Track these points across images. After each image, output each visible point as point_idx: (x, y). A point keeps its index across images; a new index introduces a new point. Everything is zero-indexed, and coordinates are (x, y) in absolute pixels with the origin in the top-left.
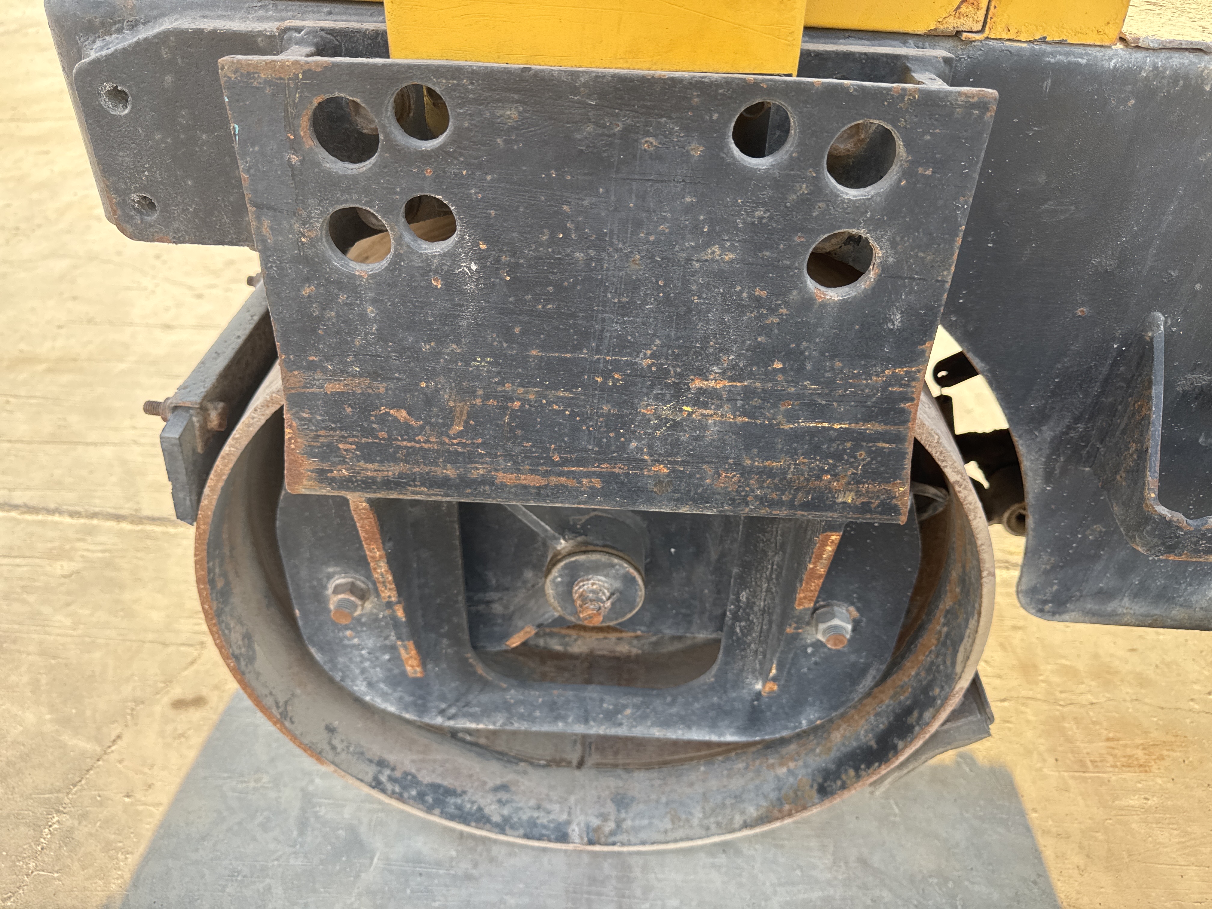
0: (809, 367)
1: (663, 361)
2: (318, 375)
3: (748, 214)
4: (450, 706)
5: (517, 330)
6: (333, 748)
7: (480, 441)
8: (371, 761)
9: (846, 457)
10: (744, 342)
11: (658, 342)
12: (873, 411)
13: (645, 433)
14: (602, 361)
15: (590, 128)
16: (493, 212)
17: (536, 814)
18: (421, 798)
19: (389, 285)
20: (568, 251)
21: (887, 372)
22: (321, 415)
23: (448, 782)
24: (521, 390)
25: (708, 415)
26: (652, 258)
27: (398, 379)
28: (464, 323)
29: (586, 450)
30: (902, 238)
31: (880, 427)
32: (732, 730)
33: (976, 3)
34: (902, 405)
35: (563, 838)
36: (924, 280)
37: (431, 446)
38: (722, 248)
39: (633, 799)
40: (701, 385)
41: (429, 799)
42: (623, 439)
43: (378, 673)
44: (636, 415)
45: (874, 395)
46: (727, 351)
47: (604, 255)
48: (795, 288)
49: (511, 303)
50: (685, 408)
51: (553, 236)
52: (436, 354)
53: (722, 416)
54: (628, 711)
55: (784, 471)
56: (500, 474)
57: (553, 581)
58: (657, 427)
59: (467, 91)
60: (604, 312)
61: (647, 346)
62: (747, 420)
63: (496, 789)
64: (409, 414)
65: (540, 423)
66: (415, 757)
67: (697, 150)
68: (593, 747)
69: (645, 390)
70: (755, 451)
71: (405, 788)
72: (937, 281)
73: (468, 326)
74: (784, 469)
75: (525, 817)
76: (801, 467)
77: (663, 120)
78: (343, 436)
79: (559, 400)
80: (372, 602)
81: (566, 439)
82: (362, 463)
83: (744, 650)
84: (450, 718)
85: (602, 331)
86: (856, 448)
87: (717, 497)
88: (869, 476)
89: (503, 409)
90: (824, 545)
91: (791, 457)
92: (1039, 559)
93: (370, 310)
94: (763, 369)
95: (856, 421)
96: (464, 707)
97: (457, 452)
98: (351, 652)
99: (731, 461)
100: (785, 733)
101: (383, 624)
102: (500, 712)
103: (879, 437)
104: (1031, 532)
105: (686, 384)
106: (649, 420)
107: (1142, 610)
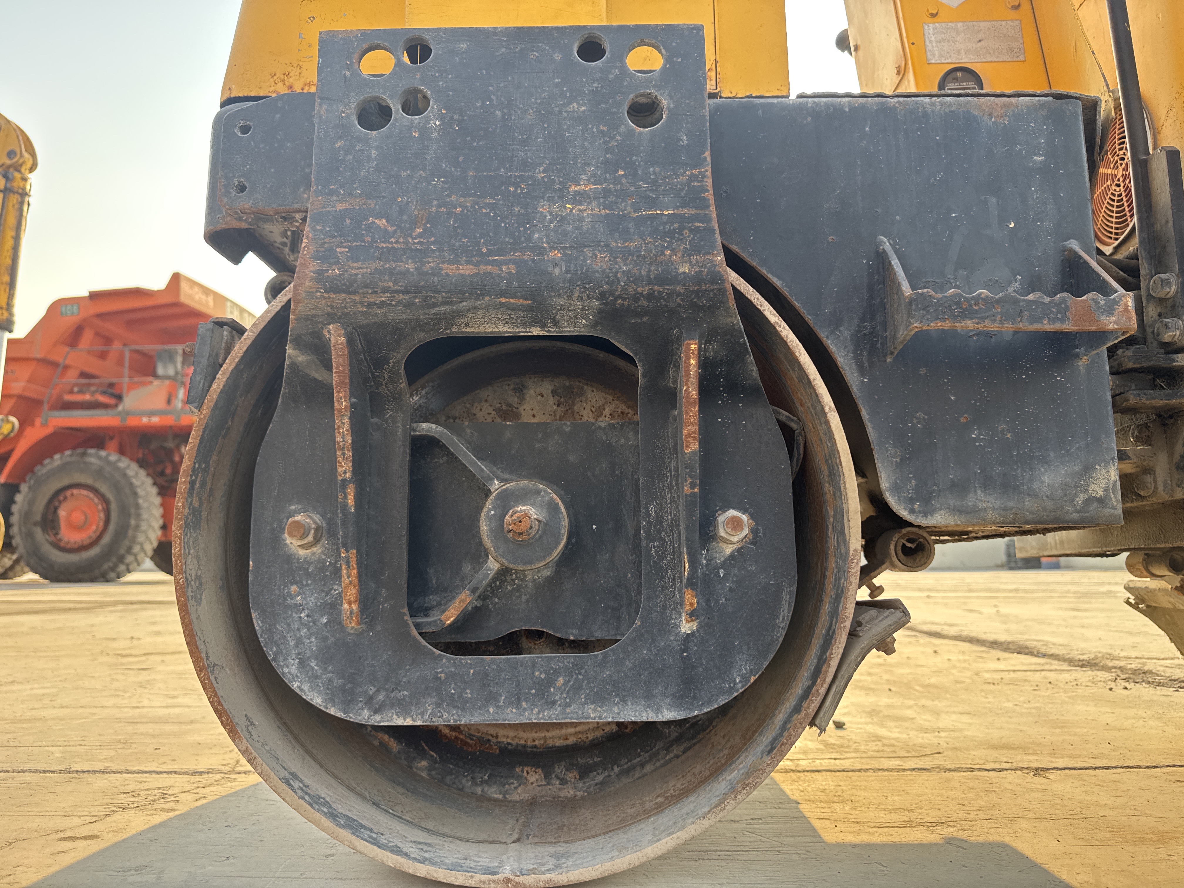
0: (640, 172)
1: (551, 174)
2: (334, 198)
3: (589, 86)
4: (378, 691)
5: (461, 159)
7: (433, 239)
8: (284, 768)
9: (677, 235)
10: (598, 158)
11: (547, 162)
12: (686, 200)
13: (543, 226)
14: (513, 176)
15: (503, 50)
16: (451, 93)
17: (461, 861)
18: (333, 816)
19: (388, 137)
20: (492, 110)
21: (687, 172)
22: (330, 227)
23: (364, 822)
24: (463, 199)
25: (582, 210)
26: (540, 112)
27: (384, 197)
28: (429, 157)
29: (505, 242)
30: (675, 93)
31: (693, 212)
32: (668, 700)
34: (702, 195)
35: (492, 873)
36: (694, 116)
37: (399, 245)
38: (578, 104)
39: (576, 853)
40: (576, 189)
41: (342, 821)
42: (529, 232)
43: (312, 644)
44: (537, 213)
45: (684, 189)
46: (589, 165)
47: (512, 111)
48: (623, 124)
49: (458, 143)
50: (567, 206)
51: (483, 104)
52: (410, 177)
54: (561, 681)
55: (638, 250)
56: (445, 266)
57: (487, 515)
58: (551, 222)
59: (442, 37)
60: (513, 144)
61: (540, 165)
62: (608, 212)
63: (418, 843)
64: (387, 222)
65: (474, 223)
66: (331, 794)
67: (558, 57)
68: (531, 836)
69: (541, 195)
70: (617, 235)
71: (316, 802)
72: (702, 116)
73: (431, 159)
74: (638, 248)
75: (447, 861)
76: (649, 245)
77: (540, 44)
78: (341, 242)
79: (487, 205)
80: (323, 546)
81: (491, 235)
82: (350, 262)
83: (662, 578)
84: (376, 711)
85: (512, 157)
86: (681, 229)
87: (597, 275)
88: (696, 249)
89: (450, 214)
90: (688, 358)
91: (642, 238)
92: (887, 451)
93: (374, 153)
94: (612, 176)
95: (677, 208)
96: (393, 691)
97: (416, 250)
98: (291, 615)
99: (602, 244)
100: (722, 700)
101: (328, 574)
102: (429, 695)
103: (694, 218)
104: (869, 424)
105: (567, 189)
106: (546, 216)
107: (998, 503)
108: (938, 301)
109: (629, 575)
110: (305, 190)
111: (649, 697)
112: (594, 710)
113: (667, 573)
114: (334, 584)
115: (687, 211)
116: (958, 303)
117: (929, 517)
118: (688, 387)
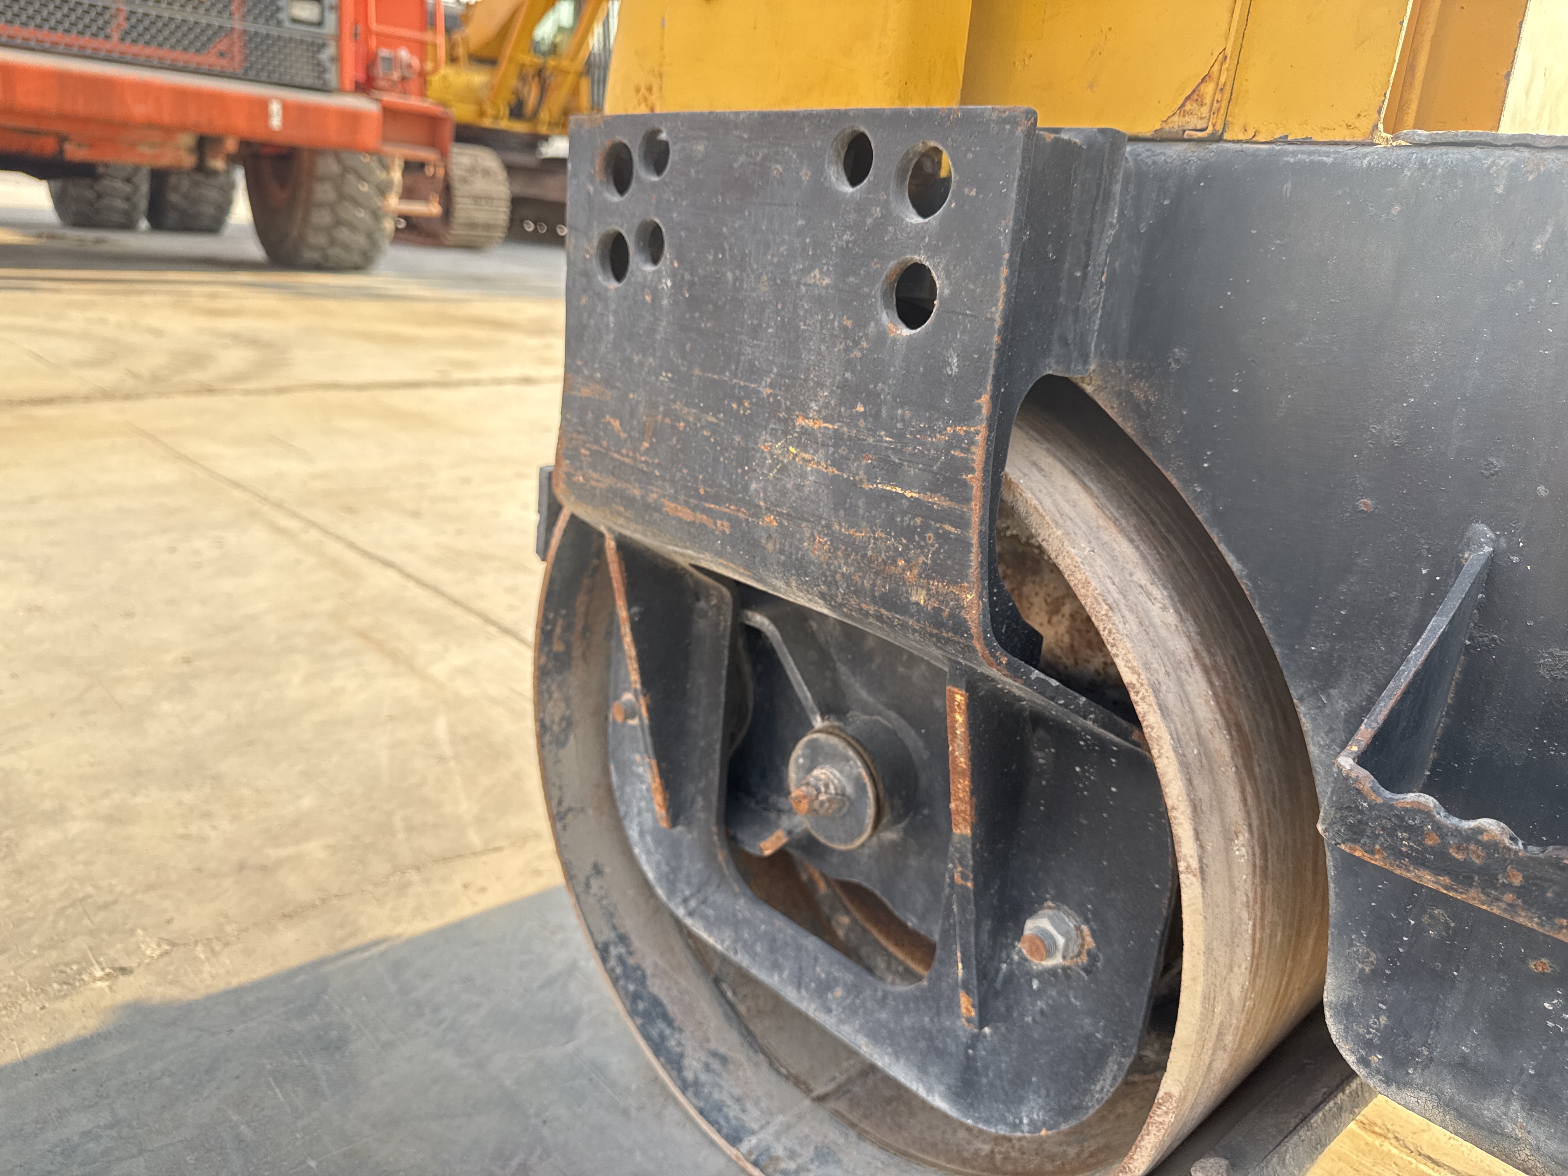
0: (884, 413)
1: (777, 391)
2: (580, 379)
3: (839, 238)
5: (688, 346)
6: (588, 885)
7: (657, 461)
8: (614, 928)
9: (917, 538)
10: (835, 376)
11: (775, 370)
12: (939, 480)
13: (763, 473)
14: (737, 386)
15: (743, 158)
16: (684, 234)
17: (729, 1102)
18: (635, 997)
19: (624, 298)
20: (724, 271)
21: (948, 429)
22: (576, 418)
23: (673, 1010)
24: (686, 410)
25: (807, 461)
26: (775, 280)
27: (619, 389)
28: (659, 337)
29: (721, 486)
30: (955, 267)
31: (946, 503)
32: (943, 1088)
33: (1200, 100)
34: (964, 477)
35: (734, 1139)
36: (976, 317)
37: (629, 460)
38: (821, 272)
39: (839, 1162)
40: (803, 423)
41: (641, 1006)
42: (747, 478)
44: (757, 451)
45: (939, 458)
46: (822, 386)
47: (744, 275)
48: (874, 318)
49: (687, 319)
50: (791, 448)
51: (715, 256)
54: (839, 992)
55: (865, 547)
56: (666, 502)
57: (797, 760)
58: (771, 469)
60: (741, 333)
61: (768, 373)
62: (836, 472)
63: (714, 1054)
64: (621, 425)
65: (695, 449)
66: (661, 963)
67: (805, 175)
68: (848, 1095)
69: (764, 423)
70: (842, 513)
71: (627, 976)
72: (987, 319)
73: (661, 340)
74: (865, 542)
75: (716, 1096)
76: (879, 543)
77: (786, 149)
78: (585, 441)
79: (708, 425)
81: (709, 470)
82: (590, 470)
84: (689, 915)
85: (739, 354)
86: (925, 528)
87: (814, 569)
88: (939, 570)
89: (673, 429)
90: (953, 712)
91: (871, 527)
93: (612, 321)
94: (848, 411)
95: (924, 490)
97: (643, 471)
98: (636, 783)
99: (823, 522)
100: (1003, 1131)
102: (729, 927)
103: (945, 516)
105: (793, 420)
106: (766, 459)
112: (866, 1045)
115: (937, 501)
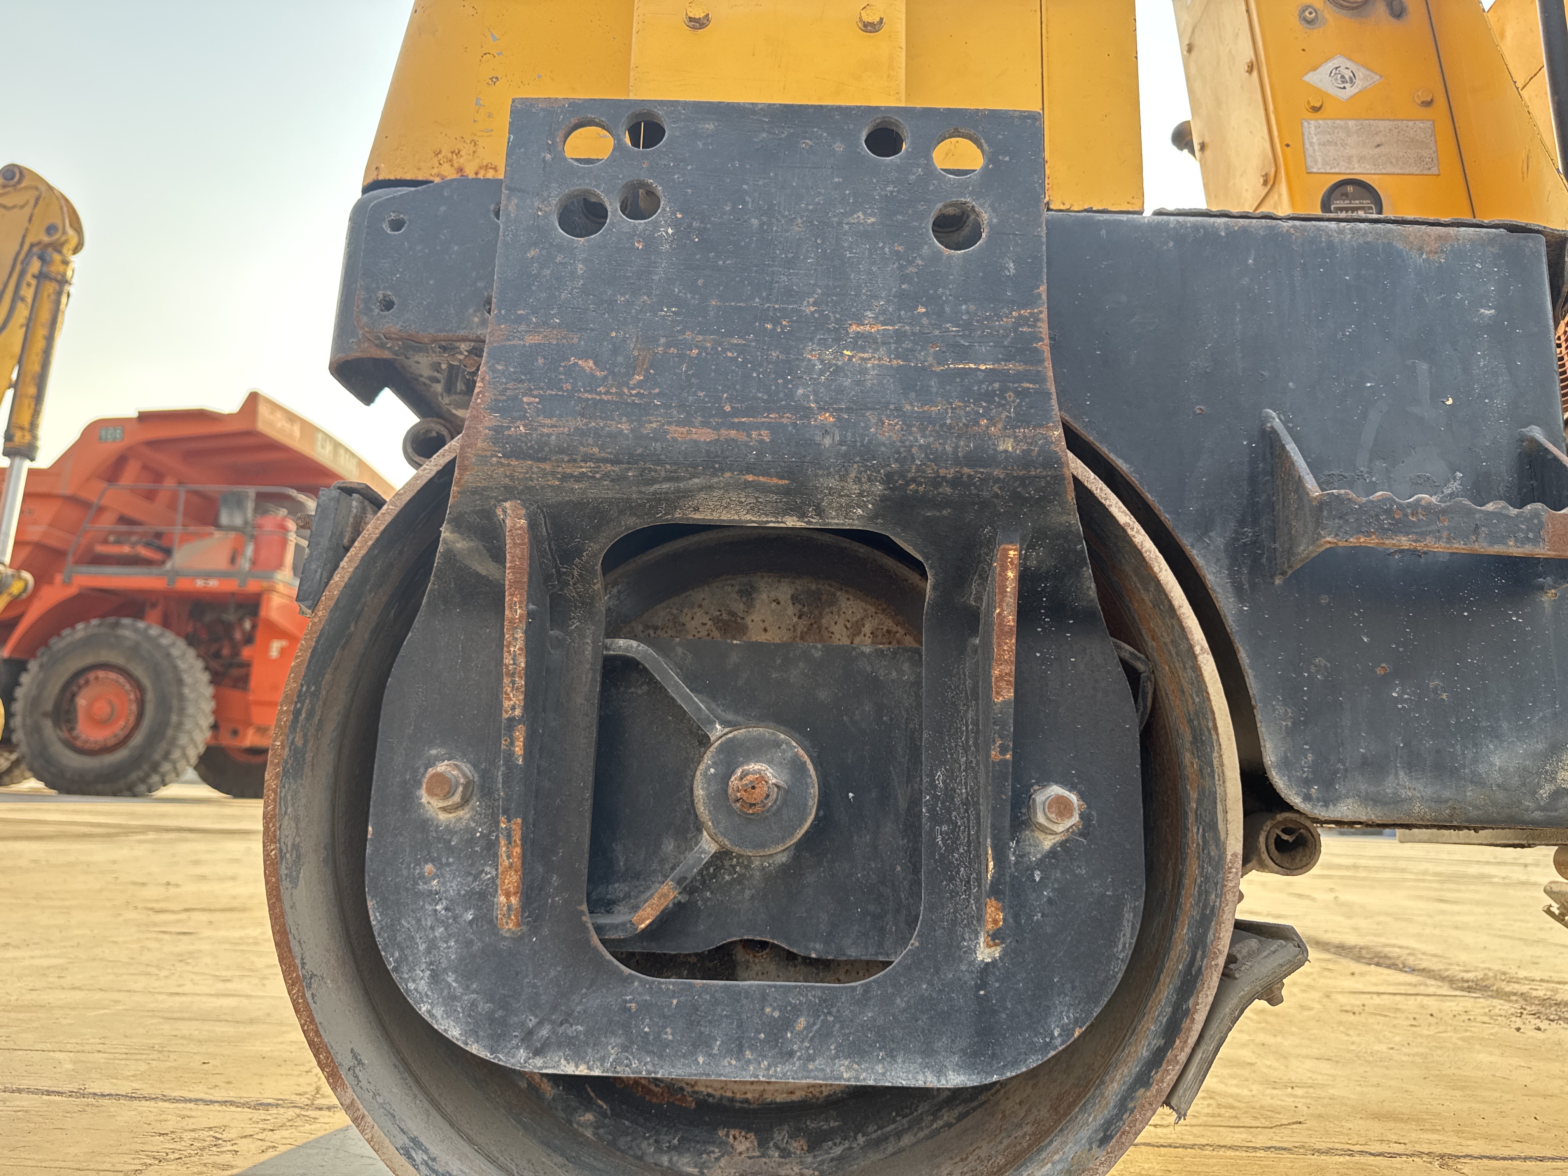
0: (947, 310)
1: (823, 308)
2: (523, 327)
3: (881, 189)
4: (540, 1023)
5: (700, 282)
7: (657, 391)
8: (403, 1131)
9: (997, 399)
10: (891, 289)
11: (819, 291)
12: (1011, 351)
13: (811, 379)
14: (771, 309)
15: (764, 135)
16: (690, 191)
19: (600, 247)
20: (746, 217)
21: (1014, 313)
22: (515, 367)
24: (700, 338)
25: (866, 359)
26: (811, 222)
27: (592, 330)
28: (656, 278)
29: (757, 399)
30: (1000, 204)
31: (1021, 368)
32: (956, 1058)
34: (1034, 345)
36: (1024, 235)
38: (865, 213)
40: (858, 329)
42: (790, 386)
43: (451, 950)
44: (802, 360)
45: (1008, 336)
46: (877, 298)
47: (774, 220)
48: (926, 243)
49: (698, 260)
50: (845, 352)
51: (734, 207)
52: (629, 304)
53: (880, 359)
54: (801, 1023)
55: (942, 416)
56: (673, 428)
57: (705, 774)
58: (822, 373)
59: (680, 113)
60: (773, 266)
61: (810, 295)
62: (902, 363)
64: (595, 363)
65: (715, 371)
67: (839, 147)
69: (809, 336)
70: (913, 395)
72: (1035, 236)
73: (660, 280)
74: (942, 414)
76: (957, 411)
77: (815, 130)
78: (530, 390)
79: (734, 347)
80: (473, 809)
81: (738, 387)
82: (541, 418)
83: (952, 879)
84: (537, 1053)
85: (771, 283)
86: (1003, 390)
87: (883, 449)
88: (1022, 419)
89: (682, 357)
90: (1004, 569)
91: (947, 400)
92: (1274, 711)
93: (580, 268)
94: (909, 314)
95: (998, 361)
96: (561, 1024)
97: (634, 404)
98: (423, 906)
99: (892, 407)
100: (1033, 1062)
101: (477, 849)
102: (613, 1033)
103: (1020, 377)
104: (1250, 671)
105: (846, 329)
106: (814, 365)
107: (1429, 792)
108: (1360, 507)
109: (899, 868)
110: (475, 311)
111: (928, 1052)
112: (849, 1068)
113: (958, 872)
114: (485, 864)
115: (1011, 367)
116: (1389, 512)
117: (1331, 807)
118: (1003, 610)
